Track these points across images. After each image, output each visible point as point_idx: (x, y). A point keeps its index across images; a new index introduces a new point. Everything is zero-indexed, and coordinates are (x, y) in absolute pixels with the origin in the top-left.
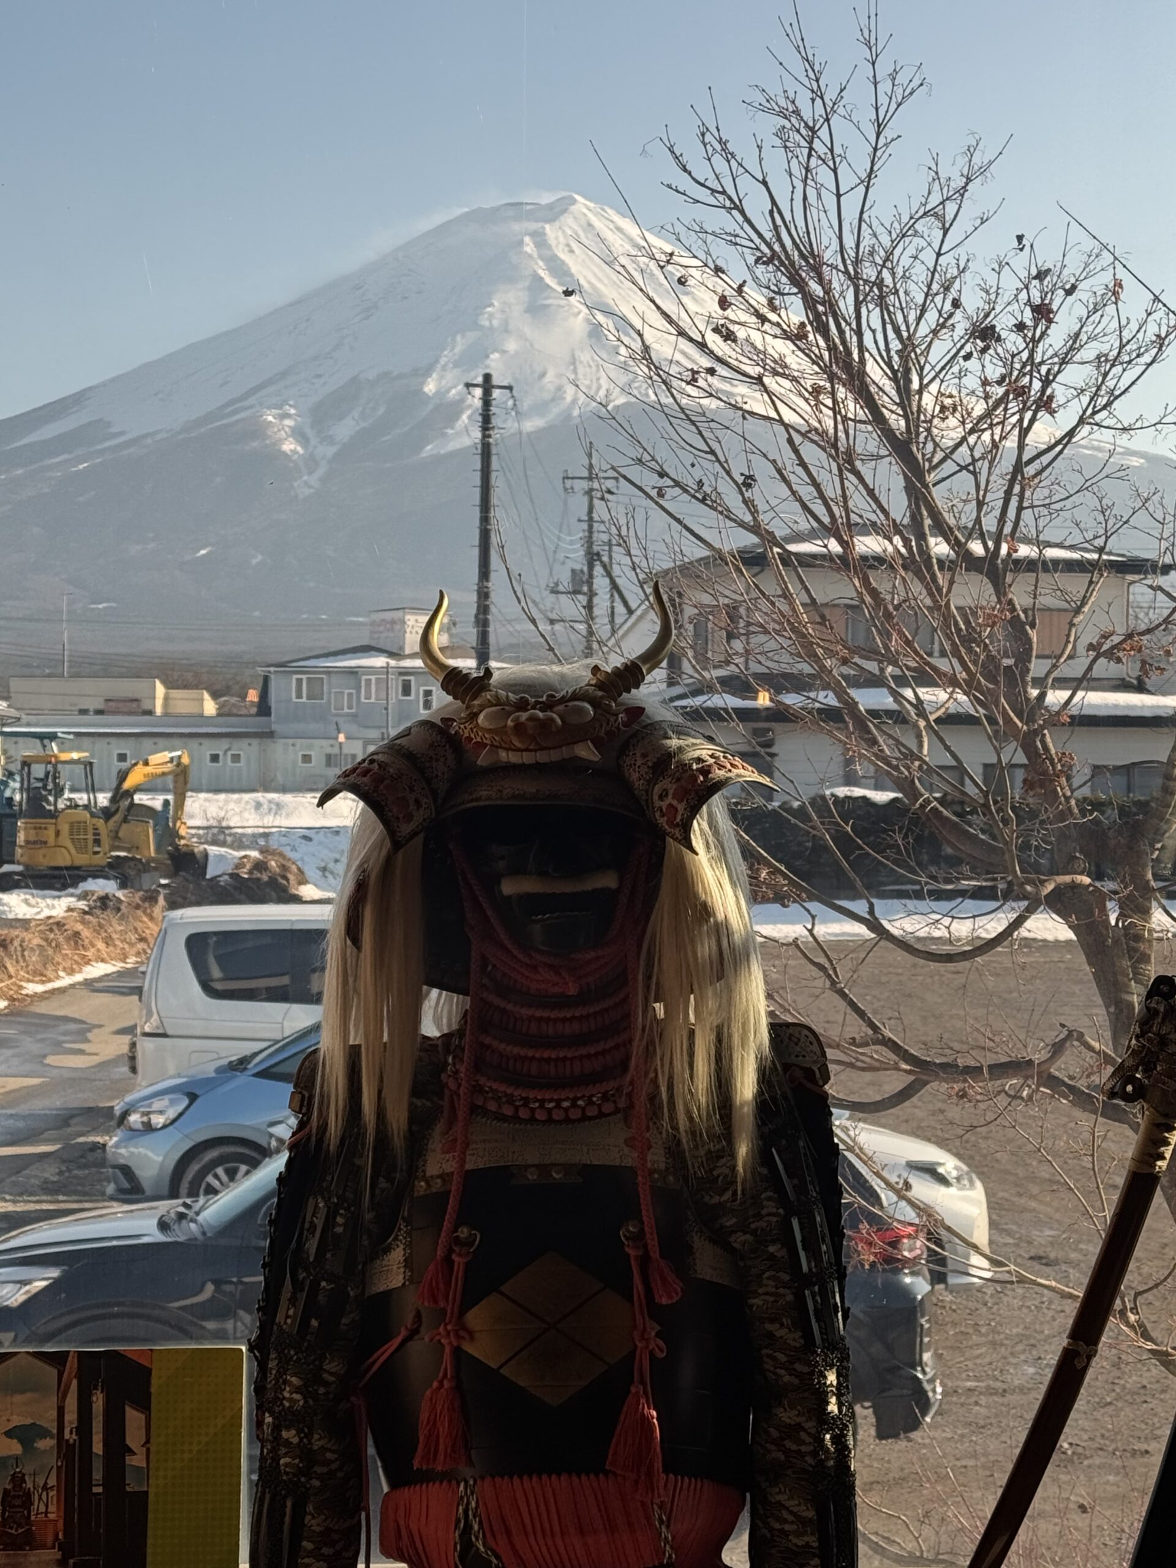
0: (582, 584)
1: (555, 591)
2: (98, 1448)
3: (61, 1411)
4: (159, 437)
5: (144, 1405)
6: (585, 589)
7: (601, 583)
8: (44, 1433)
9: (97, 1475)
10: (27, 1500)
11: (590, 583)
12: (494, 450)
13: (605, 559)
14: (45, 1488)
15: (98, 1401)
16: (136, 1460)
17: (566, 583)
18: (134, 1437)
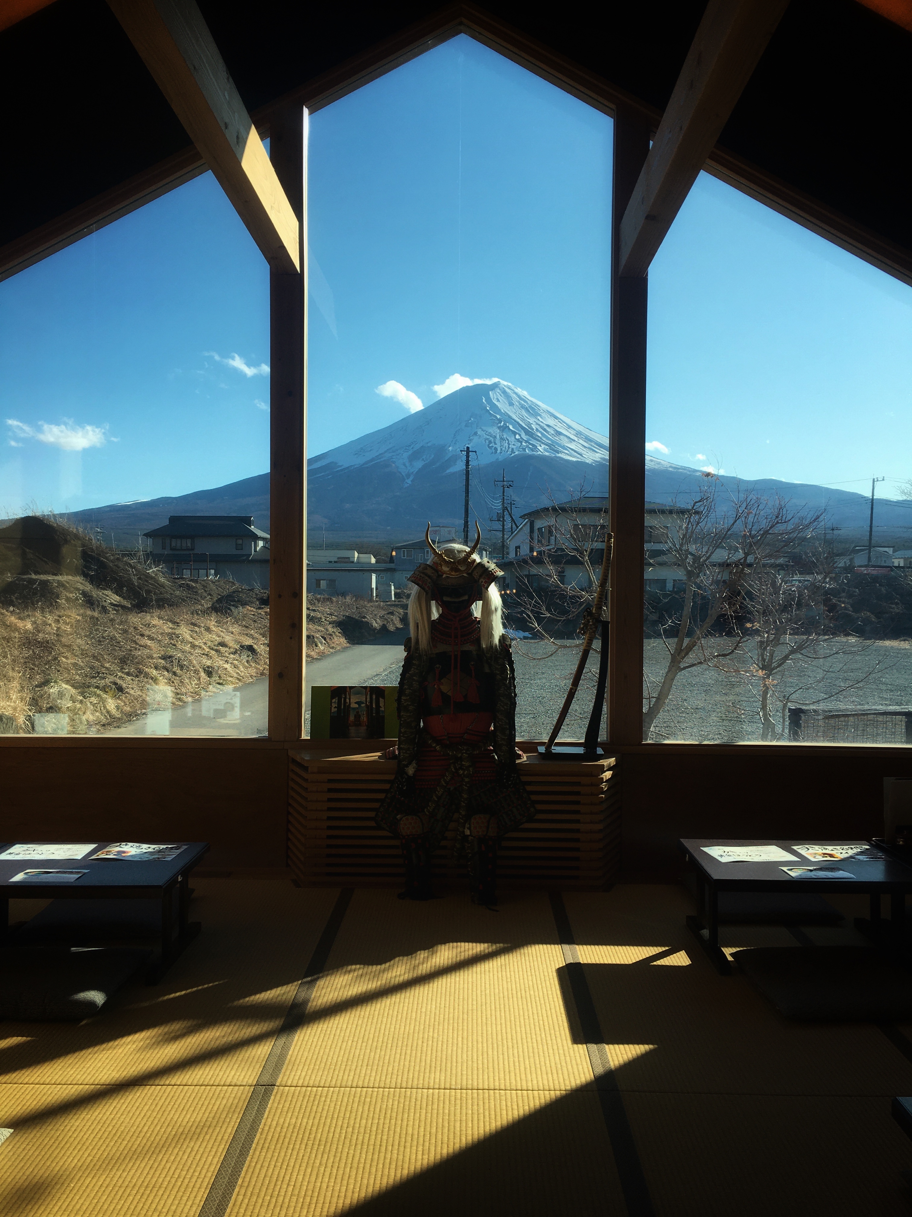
0: (500, 518)
1: (491, 520)
2: (374, 706)
3: (366, 699)
4: (356, 467)
5: (384, 698)
6: (501, 519)
7: (507, 518)
8: (363, 703)
9: (374, 712)
10: (360, 716)
11: (503, 518)
12: (470, 472)
13: (509, 509)
14: (363, 714)
15: (374, 697)
16: (382, 709)
17: (495, 518)
18: (382, 704)
